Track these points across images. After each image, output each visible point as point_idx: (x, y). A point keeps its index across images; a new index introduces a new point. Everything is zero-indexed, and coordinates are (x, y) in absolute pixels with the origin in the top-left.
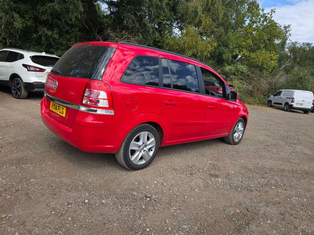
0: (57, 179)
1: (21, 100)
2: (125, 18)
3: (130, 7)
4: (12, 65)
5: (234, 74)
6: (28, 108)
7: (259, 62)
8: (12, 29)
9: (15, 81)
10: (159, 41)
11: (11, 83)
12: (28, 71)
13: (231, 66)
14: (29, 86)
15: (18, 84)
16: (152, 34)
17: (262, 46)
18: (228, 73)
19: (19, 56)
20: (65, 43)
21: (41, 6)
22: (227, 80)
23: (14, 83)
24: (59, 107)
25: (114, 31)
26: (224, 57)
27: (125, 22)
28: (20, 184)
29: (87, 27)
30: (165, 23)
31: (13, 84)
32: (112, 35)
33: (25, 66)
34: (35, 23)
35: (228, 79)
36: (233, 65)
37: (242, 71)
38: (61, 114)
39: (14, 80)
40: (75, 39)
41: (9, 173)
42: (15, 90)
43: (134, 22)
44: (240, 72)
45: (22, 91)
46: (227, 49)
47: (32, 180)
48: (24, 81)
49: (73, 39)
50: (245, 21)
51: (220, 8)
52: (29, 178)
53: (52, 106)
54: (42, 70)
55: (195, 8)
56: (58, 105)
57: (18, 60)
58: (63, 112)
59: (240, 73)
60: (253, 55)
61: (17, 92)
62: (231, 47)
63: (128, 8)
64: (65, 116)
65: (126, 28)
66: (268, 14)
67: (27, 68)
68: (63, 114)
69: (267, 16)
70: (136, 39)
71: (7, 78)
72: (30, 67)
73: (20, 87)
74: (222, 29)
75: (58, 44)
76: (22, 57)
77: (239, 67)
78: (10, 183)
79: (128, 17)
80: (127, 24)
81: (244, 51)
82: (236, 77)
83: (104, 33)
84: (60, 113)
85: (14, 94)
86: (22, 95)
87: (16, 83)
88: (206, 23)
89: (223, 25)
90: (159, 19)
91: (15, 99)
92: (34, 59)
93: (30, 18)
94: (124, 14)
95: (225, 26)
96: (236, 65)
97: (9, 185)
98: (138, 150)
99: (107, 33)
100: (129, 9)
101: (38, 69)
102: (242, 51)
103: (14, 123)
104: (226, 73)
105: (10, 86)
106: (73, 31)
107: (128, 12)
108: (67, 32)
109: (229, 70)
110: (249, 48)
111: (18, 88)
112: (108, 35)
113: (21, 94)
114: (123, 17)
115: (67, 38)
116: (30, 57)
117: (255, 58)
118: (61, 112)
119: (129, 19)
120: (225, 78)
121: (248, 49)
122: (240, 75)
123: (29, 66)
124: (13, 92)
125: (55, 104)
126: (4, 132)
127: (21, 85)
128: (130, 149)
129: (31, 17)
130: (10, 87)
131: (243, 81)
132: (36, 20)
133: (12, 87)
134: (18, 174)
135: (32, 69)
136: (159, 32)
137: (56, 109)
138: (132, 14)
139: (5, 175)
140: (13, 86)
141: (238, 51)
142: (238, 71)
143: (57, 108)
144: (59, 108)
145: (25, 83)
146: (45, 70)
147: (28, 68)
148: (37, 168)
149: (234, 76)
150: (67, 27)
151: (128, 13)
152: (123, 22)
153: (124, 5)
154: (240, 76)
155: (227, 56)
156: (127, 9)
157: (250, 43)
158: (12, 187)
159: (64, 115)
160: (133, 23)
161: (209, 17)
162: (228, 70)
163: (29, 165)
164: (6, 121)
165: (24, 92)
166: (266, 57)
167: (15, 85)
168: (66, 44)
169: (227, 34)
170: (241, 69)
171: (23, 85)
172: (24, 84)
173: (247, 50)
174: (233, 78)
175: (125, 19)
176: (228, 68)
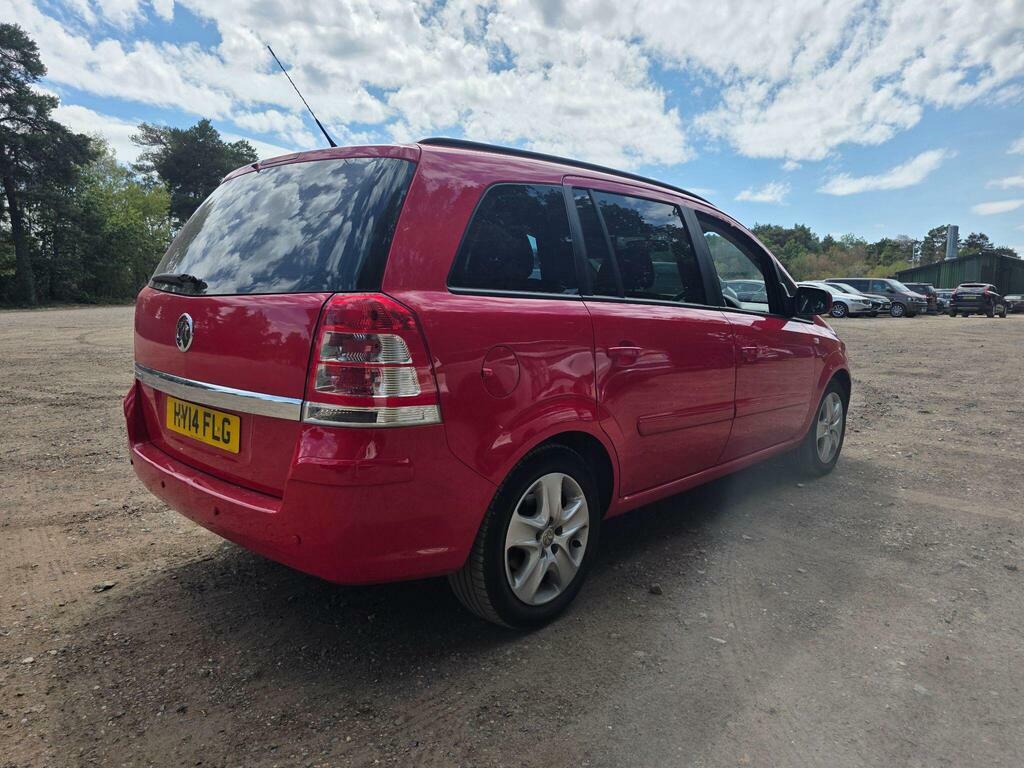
24: (206, 415)
38: (220, 445)
53: (177, 414)
56: (201, 411)
58: (228, 434)
64: (237, 451)
68: (227, 441)
84: (217, 439)
98: (534, 548)
118: (218, 434)
125: (190, 405)
128: (507, 547)
137: (197, 426)
143: (201, 423)
144: (208, 420)
159: (234, 446)
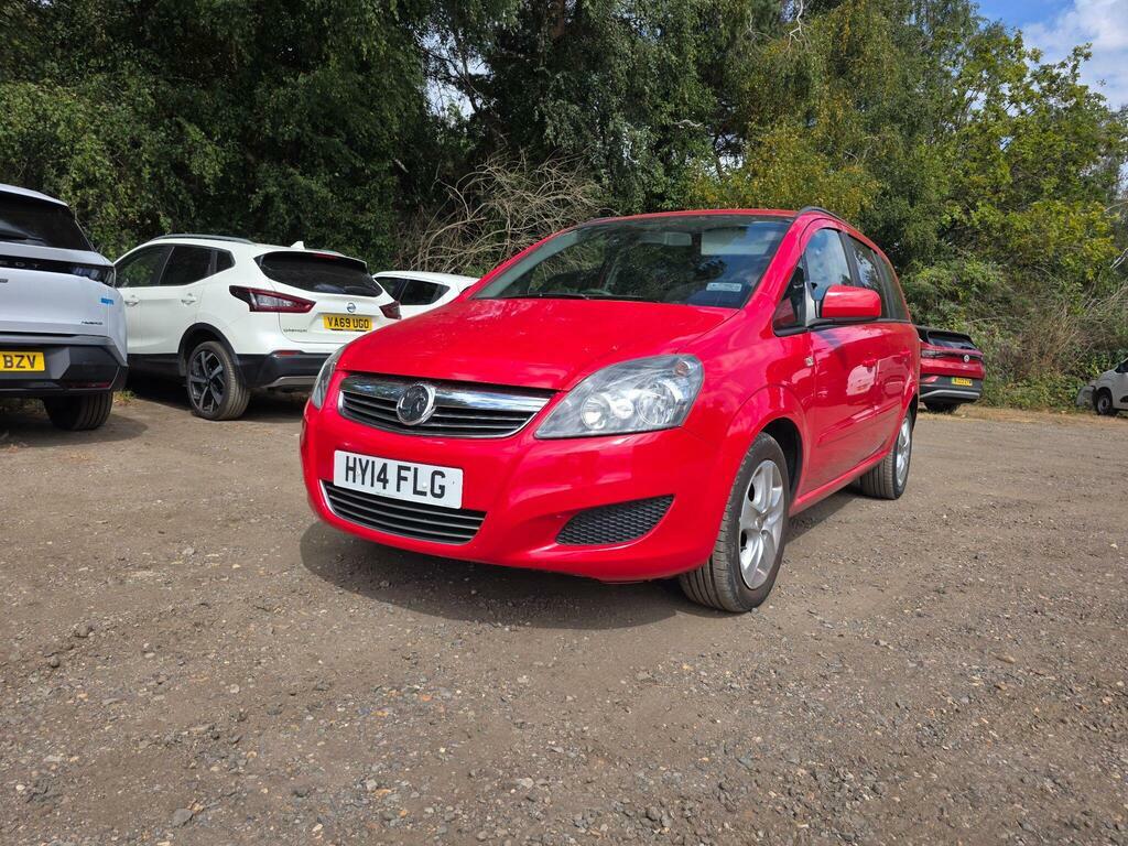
0: (641, 775)
1: (226, 423)
2: (547, 119)
3: (563, 77)
4: (190, 295)
5: (953, 297)
6: (268, 448)
7: (1047, 243)
8: (168, 180)
9: (203, 353)
10: (665, 192)
11: (187, 362)
12: (253, 309)
13: (934, 267)
14: (257, 367)
15: (213, 363)
16: (644, 171)
17: (1048, 184)
18: (928, 295)
19: (215, 258)
20: (346, 217)
21: (269, 87)
22: (928, 321)
23: (199, 360)
25: (510, 168)
26: (911, 234)
27: (548, 131)
28: (483, 813)
29: (403, 166)
30: (686, 125)
31: (195, 364)
32: (504, 179)
33: (239, 292)
34: (241, 153)
35: (928, 317)
36: (943, 263)
37: (982, 281)
39: (196, 351)
40: (380, 201)
41: (386, 748)
42: (198, 386)
43: (578, 130)
44: (977, 286)
45: (228, 388)
46: (918, 206)
47: (527, 782)
48: (238, 351)
49: (375, 201)
50: (971, 100)
51: (885, 56)
52: (501, 772)
54: (302, 306)
55: (798, 63)
57: (212, 273)
59: (975, 289)
60: (1019, 220)
61: (209, 392)
62: (935, 196)
63: (558, 81)
65: (553, 152)
66: (1063, 65)
67: (248, 301)
69: (1059, 75)
70: (588, 190)
71: (172, 346)
72: (260, 297)
73: (221, 373)
74: (893, 134)
75: (319, 225)
76: (225, 261)
77: (969, 267)
78: (430, 805)
79: (560, 115)
80: (556, 138)
81: (981, 209)
82: (960, 308)
83: (471, 178)
85: (198, 401)
86: (228, 407)
87: (207, 362)
88: (833, 116)
89: (894, 119)
90: (662, 113)
91: (202, 420)
92: (269, 264)
93: (225, 136)
94: (542, 106)
95: (900, 120)
96: (955, 264)
97: (433, 820)
99: (485, 176)
100: (562, 82)
101: (288, 303)
102: (975, 208)
103: (251, 504)
104: (921, 294)
105: (183, 373)
106: (375, 174)
107: (559, 94)
108: (355, 178)
109: (933, 283)
110: (1000, 199)
111: (215, 380)
112: (489, 180)
113: (225, 400)
114: (542, 115)
115: (356, 203)
116: (257, 259)
117: (1026, 231)
119: (561, 121)
120: (917, 311)
121: (995, 200)
122: (977, 296)
123: (257, 292)
124: (194, 394)
126: (237, 542)
127: (223, 365)
129: (230, 131)
130: (185, 378)
131: (985, 321)
132: (247, 139)
133: (191, 378)
134: (434, 748)
135: (266, 302)
136: (662, 160)
138: (571, 101)
139: (372, 755)
140: (192, 373)
141: (958, 209)
142: (966, 285)
145: (241, 357)
146: (312, 304)
147: (254, 301)
148: (496, 712)
149: (952, 305)
150: (356, 158)
151: (556, 100)
152: (544, 131)
153: (543, 71)
154: (974, 304)
155: (921, 230)
156: (552, 84)
157: (1003, 177)
158: (456, 836)
160: (576, 134)
161: (845, 93)
162: (927, 283)
163: (448, 695)
164: (218, 498)
165: (235, 394)
166: (1072, 223)
167: (201, 367)
168: (349, 223)
169: (910, 148)
170: (978, 275)
171: (235, 367)
172: (238, 363)
173: (993, 204)
174: (951, 309)
175: (550, 122)
176: (925, 276)
